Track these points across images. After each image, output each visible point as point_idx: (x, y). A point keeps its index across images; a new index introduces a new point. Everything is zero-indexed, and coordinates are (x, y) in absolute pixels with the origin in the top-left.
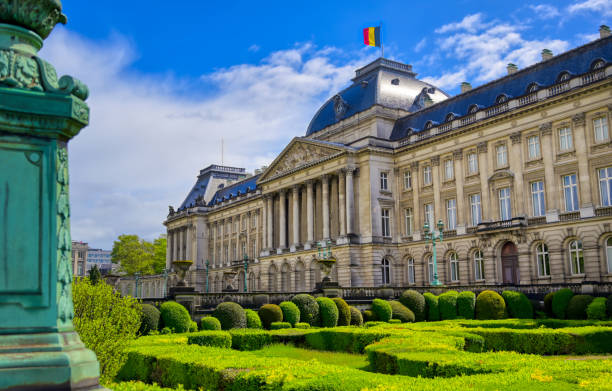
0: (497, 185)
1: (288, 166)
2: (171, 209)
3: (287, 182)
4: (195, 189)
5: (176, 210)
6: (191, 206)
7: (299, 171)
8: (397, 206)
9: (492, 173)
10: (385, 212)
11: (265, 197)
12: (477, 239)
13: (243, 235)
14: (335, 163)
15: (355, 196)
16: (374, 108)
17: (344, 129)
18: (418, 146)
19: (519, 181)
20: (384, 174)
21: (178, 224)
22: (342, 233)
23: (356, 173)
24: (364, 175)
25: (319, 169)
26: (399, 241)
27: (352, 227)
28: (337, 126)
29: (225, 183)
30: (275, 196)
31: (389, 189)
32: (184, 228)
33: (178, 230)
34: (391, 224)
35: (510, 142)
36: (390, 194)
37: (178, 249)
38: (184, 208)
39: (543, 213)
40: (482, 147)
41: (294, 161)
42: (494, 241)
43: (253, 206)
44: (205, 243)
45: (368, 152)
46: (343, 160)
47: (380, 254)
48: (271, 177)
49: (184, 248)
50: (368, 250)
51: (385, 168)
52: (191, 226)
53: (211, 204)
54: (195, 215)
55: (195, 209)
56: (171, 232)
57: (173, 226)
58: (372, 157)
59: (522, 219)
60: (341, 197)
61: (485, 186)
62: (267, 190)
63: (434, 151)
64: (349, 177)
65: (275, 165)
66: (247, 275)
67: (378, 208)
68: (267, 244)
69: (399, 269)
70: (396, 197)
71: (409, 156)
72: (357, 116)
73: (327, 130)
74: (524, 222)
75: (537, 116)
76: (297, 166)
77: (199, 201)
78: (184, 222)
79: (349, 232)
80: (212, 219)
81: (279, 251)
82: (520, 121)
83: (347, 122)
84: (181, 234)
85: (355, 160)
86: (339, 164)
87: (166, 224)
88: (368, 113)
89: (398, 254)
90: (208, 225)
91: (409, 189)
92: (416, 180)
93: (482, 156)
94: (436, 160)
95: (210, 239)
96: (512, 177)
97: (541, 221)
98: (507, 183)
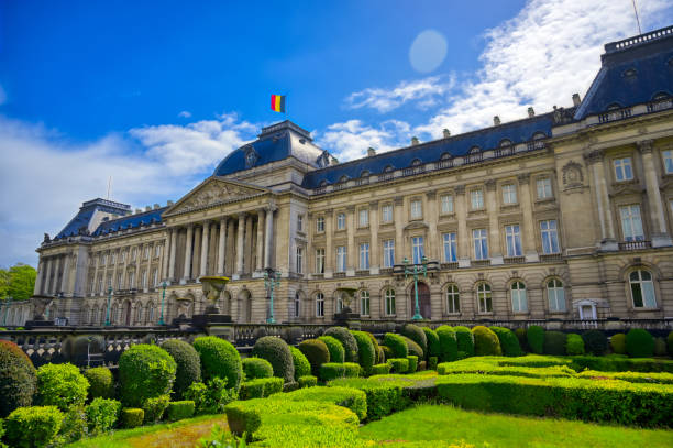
0: (411, 234)
1: (200, 202)
2: (47, 237)
3: (197, 217)
4: (76, 220)
5: (52, 238)
6: (72, 235)
7: (212, 207)
8: (309, 246)
9: (406, 224)
10: (299, 251)
11: (170, 230)
12: (391, 279)
13: (132, 265)
14: (256, 202)
15: (274, 234)
16: (289, 160)
17: (256, 175)
18: (334, 195)
19: (433, 232)
20: (300, 217)
21: (55, 251)
22: (259, 267)
23: (275, 213)
24: (283, 216)
25: (236, 206)
26: (309, 277)
27: (270, 262)
28: (248, 172)
29: (111, 217)
30: (181, 230)
31: (303, 231)
32: (62, 256)
33: (54, 258)
34: (304, 262)
35: (425, 198)
36: (303, 235)
37: (52, 276)
38: (62, 235)
39: (454, 259)
40: (399, 201)
41: (208, 198)
42: (408, 282)
43: (157, 237)
44: (85, 272)
45: (290, 195)
46: (264, 200)
47: (294, 288)
48: (179, 211)
49: (60, 275)
50: (284, 285)
51: (301, 211)
52: (71, 255)
53: (95, 235)
54: (77, 243)
55: (78, 238)
56: (44, 260)
57: (47, 253)
58: (292, 200)
59: (436, 263)
60: (260, 233)
61: (400, 233)
62: (171, 223)
63: (350, 200)
64: (269, 217)
65: (185, 200)
66: (133, 305)
67: (295, 247)
68: (168, 275)
69: (308, 303)
70: (309, 239)
71: (325, 203)
72: (270, 165)
73: (237, 175)
74: (438, 266)
75: (453, 179)
76: (211, 202)
77: (83, 231)
78: (63, 250)
79: (266, 266)
80: (96, 248)
81: (183, 282)
82: (435, 182)
83: (259, 169)
84: (58, 261)
85: (275, 201)
86: (260, 203)
87: (39, 251)
88: (282, 163)
89: (308, 289)
90: (90, 255)
91: (321, 232)
92: (330, 225)
93: (398, 209)
94: (351, 209)
95: (91, 269)
96: (426, 228)
97: (454, 266)
98: (421, 232)
